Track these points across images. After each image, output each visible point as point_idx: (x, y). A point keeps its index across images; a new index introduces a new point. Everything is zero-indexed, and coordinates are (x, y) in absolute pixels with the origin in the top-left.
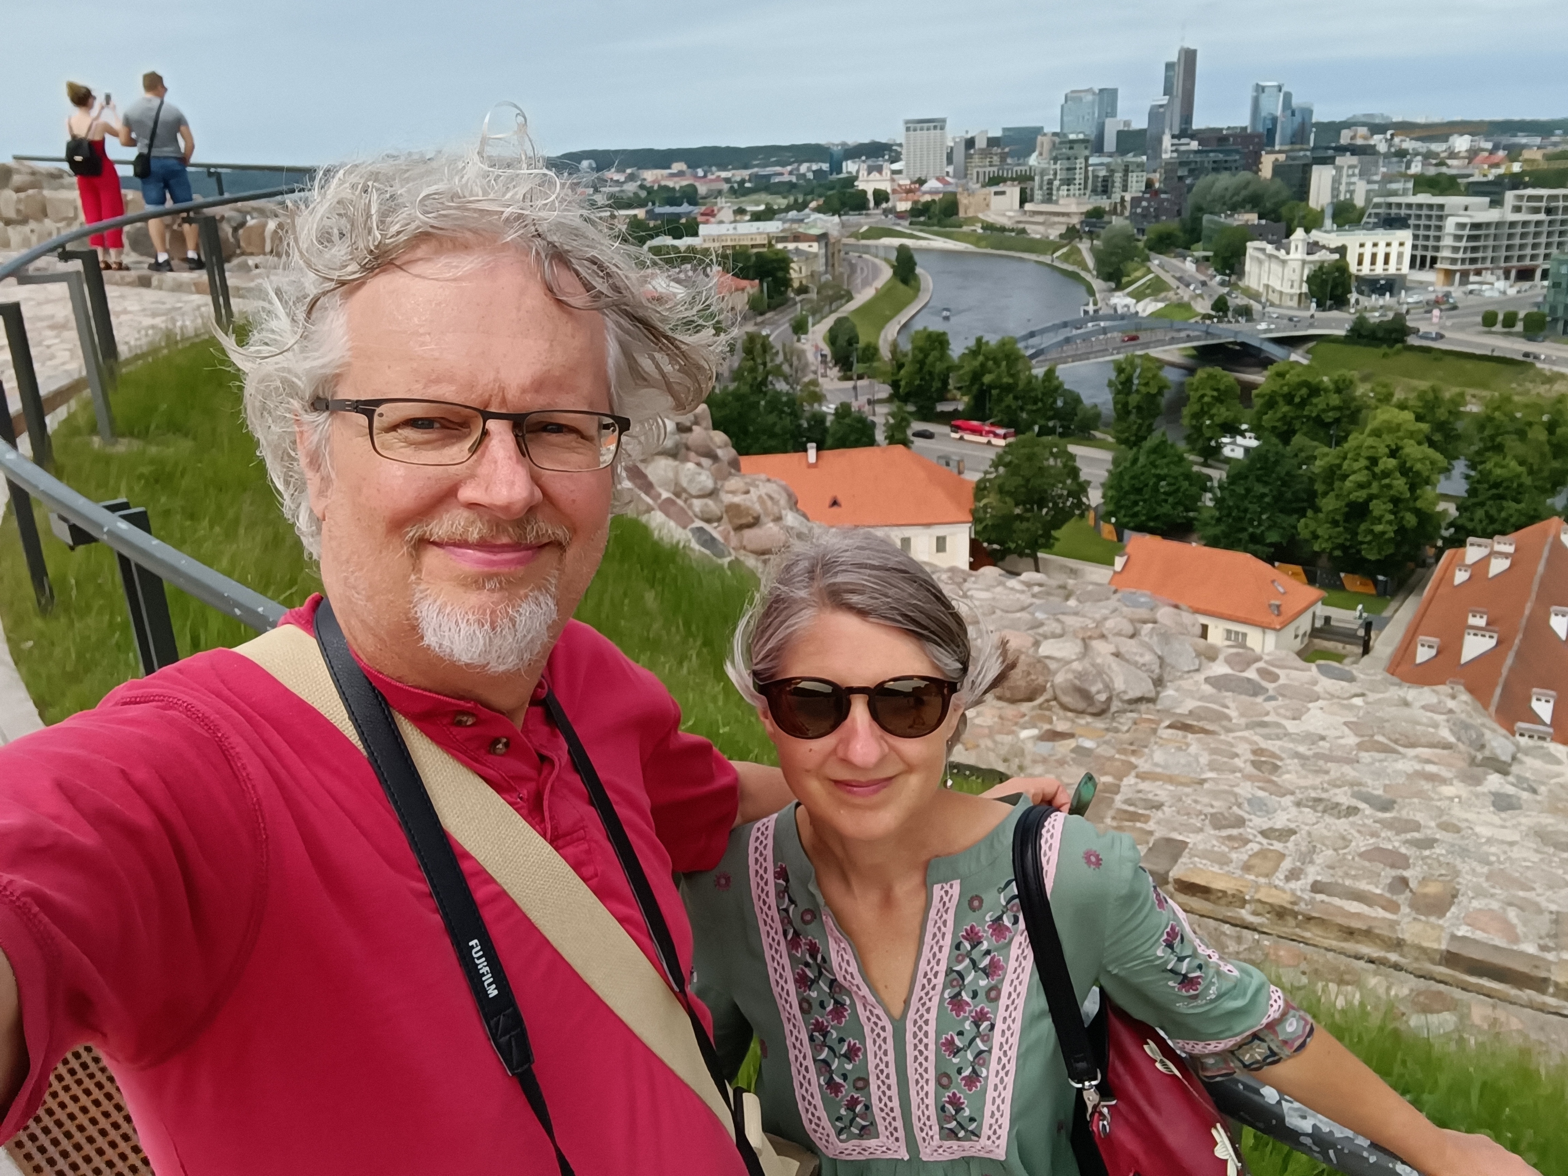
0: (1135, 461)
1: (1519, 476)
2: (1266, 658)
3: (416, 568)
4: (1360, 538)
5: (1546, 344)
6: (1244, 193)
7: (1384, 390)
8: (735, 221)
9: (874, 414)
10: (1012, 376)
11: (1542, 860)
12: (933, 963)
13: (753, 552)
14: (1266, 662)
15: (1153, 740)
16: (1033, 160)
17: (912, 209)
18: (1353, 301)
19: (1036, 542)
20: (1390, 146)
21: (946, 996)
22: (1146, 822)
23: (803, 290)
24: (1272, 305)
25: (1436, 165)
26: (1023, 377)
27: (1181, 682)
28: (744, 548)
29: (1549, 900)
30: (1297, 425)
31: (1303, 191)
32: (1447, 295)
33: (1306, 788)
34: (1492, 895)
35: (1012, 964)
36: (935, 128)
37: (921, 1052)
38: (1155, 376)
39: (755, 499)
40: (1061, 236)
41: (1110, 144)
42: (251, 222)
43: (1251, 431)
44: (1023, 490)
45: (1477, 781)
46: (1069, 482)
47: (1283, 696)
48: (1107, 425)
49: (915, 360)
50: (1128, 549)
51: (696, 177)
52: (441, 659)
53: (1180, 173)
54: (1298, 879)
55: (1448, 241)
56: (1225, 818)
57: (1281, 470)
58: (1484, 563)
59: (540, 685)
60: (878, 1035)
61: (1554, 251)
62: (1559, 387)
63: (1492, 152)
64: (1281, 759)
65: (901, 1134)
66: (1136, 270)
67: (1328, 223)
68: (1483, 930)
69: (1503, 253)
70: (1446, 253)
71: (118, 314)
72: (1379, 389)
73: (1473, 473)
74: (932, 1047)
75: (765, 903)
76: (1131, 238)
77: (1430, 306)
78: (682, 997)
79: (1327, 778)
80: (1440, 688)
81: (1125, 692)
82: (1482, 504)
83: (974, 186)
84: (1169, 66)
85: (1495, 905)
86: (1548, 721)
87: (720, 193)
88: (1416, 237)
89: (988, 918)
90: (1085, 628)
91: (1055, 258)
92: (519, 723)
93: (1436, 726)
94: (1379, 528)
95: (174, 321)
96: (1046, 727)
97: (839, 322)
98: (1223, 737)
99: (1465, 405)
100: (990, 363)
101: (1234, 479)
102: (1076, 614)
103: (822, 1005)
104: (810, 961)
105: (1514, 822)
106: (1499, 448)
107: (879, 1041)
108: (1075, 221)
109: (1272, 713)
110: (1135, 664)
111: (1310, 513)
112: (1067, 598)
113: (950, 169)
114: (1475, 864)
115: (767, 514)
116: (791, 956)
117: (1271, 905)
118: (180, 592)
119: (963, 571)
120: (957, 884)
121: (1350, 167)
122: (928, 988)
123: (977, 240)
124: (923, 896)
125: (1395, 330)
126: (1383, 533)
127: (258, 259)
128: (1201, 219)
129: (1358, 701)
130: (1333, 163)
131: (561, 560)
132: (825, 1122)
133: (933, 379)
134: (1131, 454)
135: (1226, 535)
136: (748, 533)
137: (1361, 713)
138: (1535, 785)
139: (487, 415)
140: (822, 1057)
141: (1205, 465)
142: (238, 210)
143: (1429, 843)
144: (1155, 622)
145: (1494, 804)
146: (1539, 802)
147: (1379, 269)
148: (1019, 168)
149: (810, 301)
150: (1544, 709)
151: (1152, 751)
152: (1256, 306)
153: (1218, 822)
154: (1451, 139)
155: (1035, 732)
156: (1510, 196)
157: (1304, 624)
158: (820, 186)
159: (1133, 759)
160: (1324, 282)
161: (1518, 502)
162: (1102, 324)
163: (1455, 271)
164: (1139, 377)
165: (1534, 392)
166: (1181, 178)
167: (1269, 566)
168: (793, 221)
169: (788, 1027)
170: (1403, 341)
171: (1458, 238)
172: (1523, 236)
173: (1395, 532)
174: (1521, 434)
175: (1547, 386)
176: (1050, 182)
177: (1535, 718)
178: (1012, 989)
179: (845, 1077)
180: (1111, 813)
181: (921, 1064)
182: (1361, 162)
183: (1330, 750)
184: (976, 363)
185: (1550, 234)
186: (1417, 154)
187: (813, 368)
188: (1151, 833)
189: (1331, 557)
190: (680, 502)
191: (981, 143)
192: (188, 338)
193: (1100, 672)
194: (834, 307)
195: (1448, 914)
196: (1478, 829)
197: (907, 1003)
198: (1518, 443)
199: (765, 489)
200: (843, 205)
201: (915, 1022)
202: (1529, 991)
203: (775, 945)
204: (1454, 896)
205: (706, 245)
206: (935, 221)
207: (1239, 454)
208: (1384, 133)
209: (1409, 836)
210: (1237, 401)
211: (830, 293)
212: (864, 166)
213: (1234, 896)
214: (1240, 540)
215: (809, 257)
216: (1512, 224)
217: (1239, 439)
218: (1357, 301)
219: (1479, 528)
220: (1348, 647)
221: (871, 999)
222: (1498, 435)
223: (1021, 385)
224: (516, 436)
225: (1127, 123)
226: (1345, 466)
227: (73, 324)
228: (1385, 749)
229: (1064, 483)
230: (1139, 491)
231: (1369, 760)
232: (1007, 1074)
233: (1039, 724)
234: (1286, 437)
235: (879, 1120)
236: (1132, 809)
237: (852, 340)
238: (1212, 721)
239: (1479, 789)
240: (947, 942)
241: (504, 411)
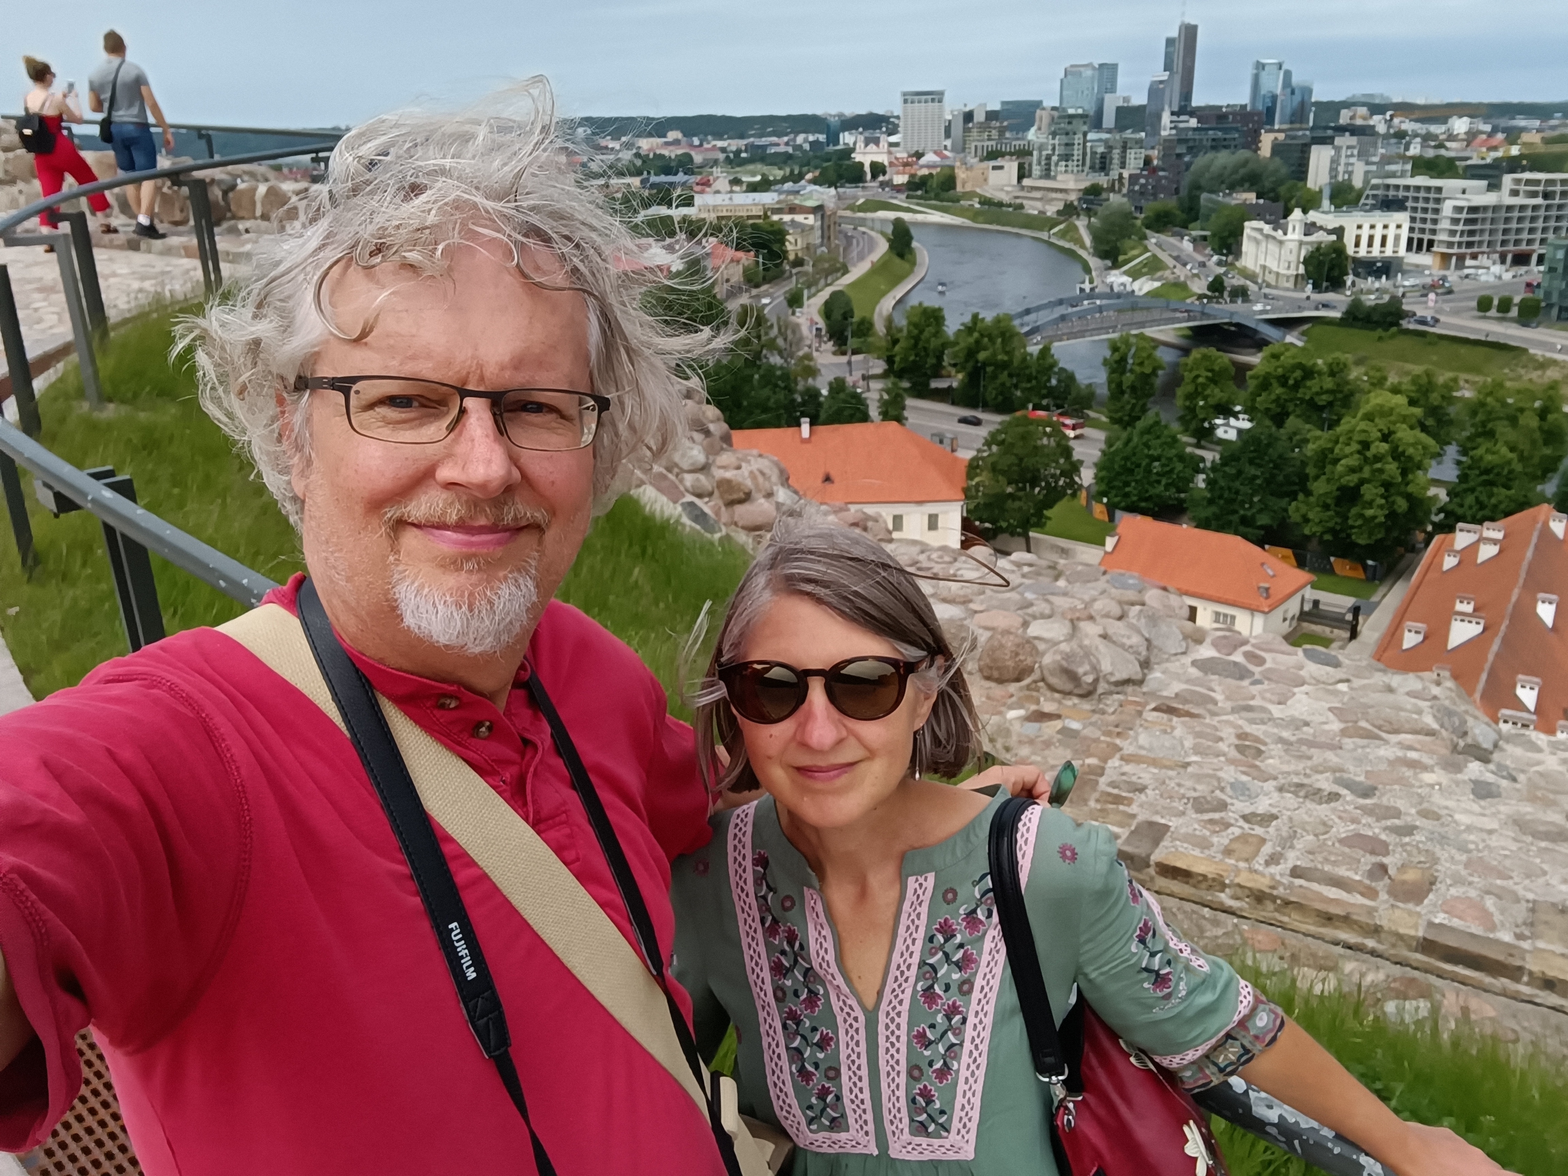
0: (1129, 440)
1: (1509, 462)
2: (1253, 641)
3: (394, 548)
4: (1350, 522)
5: (1540, 329)
6: (1242, 171)
7: (1378, 374)
8: (732, 192)
9: (868, 390)
10: (1007, 353)
11: (1520, 849)
12: (907, 955)
13: (744, 528)
14: (1253, 646)
15: (1138, 722)
16: (1032, 135)
17: (909, 182)
18: (1349, 283)
19: (1028, 521)
20: (1389, 127)
21: (919, 988)
22: (1129, 805)
23: (798, 262)
24: (1269, 286)
25: (1436, 147)
26: (1018, 354)
27: (1168, 665)
28: (736, 524)
29: (1526, 889)
30: (1291, 407)
31: (1301, 171)
32: (1444, 279)
33: (1288, 773)
34: (1470, 883)
35: (985, 958)
36: (933, 100)
37: (893, 1044)
38: (1150, 356)
39: (746, 474)
40: (1059, 212)
41: (1109, 120)
42: (241, 186)
43: (1245, 413)
44: (1015, 468)
45: (1458, 768)
46: (1062, 461)
47: (1269, 679)
48: (1102, 404)
49: (910, 336)
50: (1119, 530)
51: (691, 146)
52: (420, 640)
53: (1178, 151)
54: (1278, 864)
55: (1445, 224)
56: (1208, 802)
57: (1273, 453)
58: (1473, 548)
59: (522, 667)
60: (851, 1026)
61: (1550, 236)
62: (1552, 374)
63: (1490, 135)
64: (1265, 744)
65: (871, 1127)
66: (1133, 248)
67: (1326, 203)
68: (1460, 918)
69: (1500, 237)
70: (1443, 237)
71: (106, 278)
72: (1372, 373)
73: (1464, 459)
74: (904, 1039)
75: (742, 890)
76: (1129, 216)
77: (1426, 289)
78: (660, 979)
79: (1309, 763)
80: (1426, 674)
81: (1112, 674)
82: (1472, 490)
83: (972, 160)
84: (1170, 42)
85: (1473, 893)
86: (1532, 707)
87: (716, 162)
88: (1413, 220)
89: (962, 911)
90: (1073, 609)
91: (1052, 235)
92: (501, 704)
93: (1420, 712)
94: (1369, 513)
95: (163, 284)
96: (1033, 707)
97: (834, 295)
98: (1207, 721)
99: (1460, 389)
100: (986, 340)
101: (1226, 461)
102: (1065, 594)
103: (796, 994)
104: (787, 948)
105: (1493, 810)
106: (1490, 434)
107: (852, 1032)
108: (1073, 197)
109: (1258, 697)
110: (1122, 646)
111: (1301, 496)
112: (1057, 578)
113: (948, 143)
114: (1453, 851)
115: (759, 490)
116: (767, 943)
117: (1250, 889)
118: (166, 564)
119: (953, 551)
120: (931, 876)
121: (1348, 147)
122: (901, 980)
123: (975, 216)
124: (898, 886)
125: (1391, 314)
126: (1374, 517)
127: (248, 224)
128: (1198, 197)
129: (1342, 687)
130: (1332, 143)
131: (540, 542)
132: (796, 1110)
133: (927, 355)
134: (1124, 435)
135: (1217, 517)
136: (739, 509)
137: (1346, 699)
138: (1514, 773)
139: (465, 393)
140: (795, 1044)
141: (1198, 446)
142: (229, 173)
143: (1409, 830)
144: (1143, 604)
145: (1474, 792)
146: (1518, 790)
147: (1376, 251)
148: (1017, 143)
149: (806, 274)
150: (1528, 696)
151: (1137, 734)
152: (1252, 287)
153: (1200, 805)
154: (1450, 121)
155: (1021, 712)
156: (1508, 180)
157: (1293, 607)
158: (816, 157)
159: (1118, 741)
160: (1321, 264)
161: (1509, 488)
162: (1098, 302)
163: (1451, 255)
164: (1134, 356)
165: (1526, 378)
166: (1179, 156)
167: (1258, 549)
168: (789, 192)
169: (762, 1015)
170: (1397, 324)
171: (1455, 221)
172: (1520, 220)
173: (1386, 516)
174: (1513, 420)
175: (1539, 373)
176: (1048, 158)
177: (1519, 705)
178: (984, 983)
179: (816, 1066)
180: (1096, 795)
181: (892, 1056)
182: (1359, 142)
183: (1314, 736)
184: (971, 340)
185: (1546, 219)
186: (1416, 135)
187: (808, 342)
188: (1134, 816)
189: (1321, 542)
190: (671, 477)
191: (979, 117)
192: (178, 302)
193: (1087, 653)
194: (829, 281)
195: (1426, 902)
196: (1457, 817)
197: (880, 994)
198: (1508, 430)
199: (758, 464)
200: (840, 177)
201: (888, 1014)
202: (1504, 980)
203: (752, 933)
204: (1432, 883)
205: (702, 216)
206: (932, 195)
207: (1232, 435)
208: (1384, 113)
209: (1389, 823)
210: (1231, 383)
211: (826, 265)
212: (861, 138)
213: (1214, 880)
214: (1231, 522)
215: (804, 229)
216: (1510, 208)
217: (1232, 421)
218: (1353, 284)
219: (1469, 513)
220: (1336, 631)
221: (845, 989)
222: (1489, 421)
223: (1016, 363)
224: (494, 415)
225: (1126, 99)
226: (1337, 451)
227: (61, 286)
228: (1368, 735)
229: (1057, 462)
230: (1131, 472)
231: (1352, 746)
232: (978, 1067)
233: (1027, 705)
234: (1279, 419)
235: (849, 1113)
236: (1115, 791)
237: (848, 314)
238: (1198, 704)
239: (1459, 776)
240: (920, 935)
241: (482, 389)
